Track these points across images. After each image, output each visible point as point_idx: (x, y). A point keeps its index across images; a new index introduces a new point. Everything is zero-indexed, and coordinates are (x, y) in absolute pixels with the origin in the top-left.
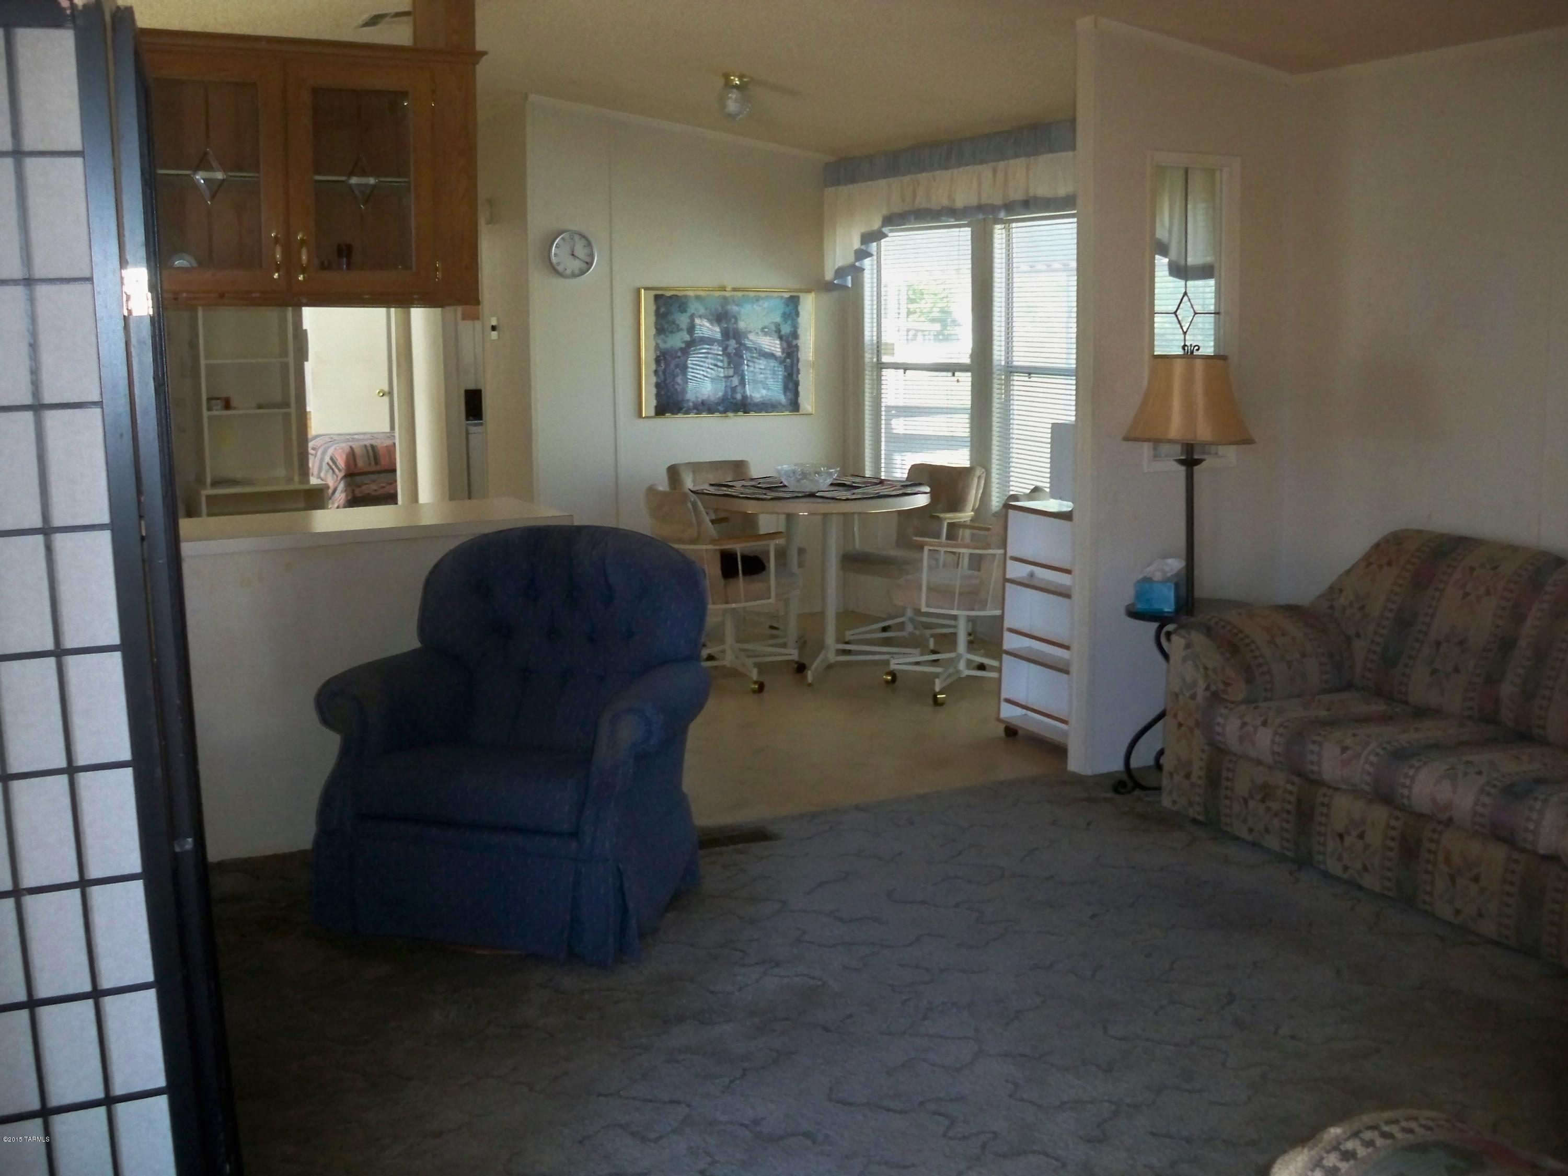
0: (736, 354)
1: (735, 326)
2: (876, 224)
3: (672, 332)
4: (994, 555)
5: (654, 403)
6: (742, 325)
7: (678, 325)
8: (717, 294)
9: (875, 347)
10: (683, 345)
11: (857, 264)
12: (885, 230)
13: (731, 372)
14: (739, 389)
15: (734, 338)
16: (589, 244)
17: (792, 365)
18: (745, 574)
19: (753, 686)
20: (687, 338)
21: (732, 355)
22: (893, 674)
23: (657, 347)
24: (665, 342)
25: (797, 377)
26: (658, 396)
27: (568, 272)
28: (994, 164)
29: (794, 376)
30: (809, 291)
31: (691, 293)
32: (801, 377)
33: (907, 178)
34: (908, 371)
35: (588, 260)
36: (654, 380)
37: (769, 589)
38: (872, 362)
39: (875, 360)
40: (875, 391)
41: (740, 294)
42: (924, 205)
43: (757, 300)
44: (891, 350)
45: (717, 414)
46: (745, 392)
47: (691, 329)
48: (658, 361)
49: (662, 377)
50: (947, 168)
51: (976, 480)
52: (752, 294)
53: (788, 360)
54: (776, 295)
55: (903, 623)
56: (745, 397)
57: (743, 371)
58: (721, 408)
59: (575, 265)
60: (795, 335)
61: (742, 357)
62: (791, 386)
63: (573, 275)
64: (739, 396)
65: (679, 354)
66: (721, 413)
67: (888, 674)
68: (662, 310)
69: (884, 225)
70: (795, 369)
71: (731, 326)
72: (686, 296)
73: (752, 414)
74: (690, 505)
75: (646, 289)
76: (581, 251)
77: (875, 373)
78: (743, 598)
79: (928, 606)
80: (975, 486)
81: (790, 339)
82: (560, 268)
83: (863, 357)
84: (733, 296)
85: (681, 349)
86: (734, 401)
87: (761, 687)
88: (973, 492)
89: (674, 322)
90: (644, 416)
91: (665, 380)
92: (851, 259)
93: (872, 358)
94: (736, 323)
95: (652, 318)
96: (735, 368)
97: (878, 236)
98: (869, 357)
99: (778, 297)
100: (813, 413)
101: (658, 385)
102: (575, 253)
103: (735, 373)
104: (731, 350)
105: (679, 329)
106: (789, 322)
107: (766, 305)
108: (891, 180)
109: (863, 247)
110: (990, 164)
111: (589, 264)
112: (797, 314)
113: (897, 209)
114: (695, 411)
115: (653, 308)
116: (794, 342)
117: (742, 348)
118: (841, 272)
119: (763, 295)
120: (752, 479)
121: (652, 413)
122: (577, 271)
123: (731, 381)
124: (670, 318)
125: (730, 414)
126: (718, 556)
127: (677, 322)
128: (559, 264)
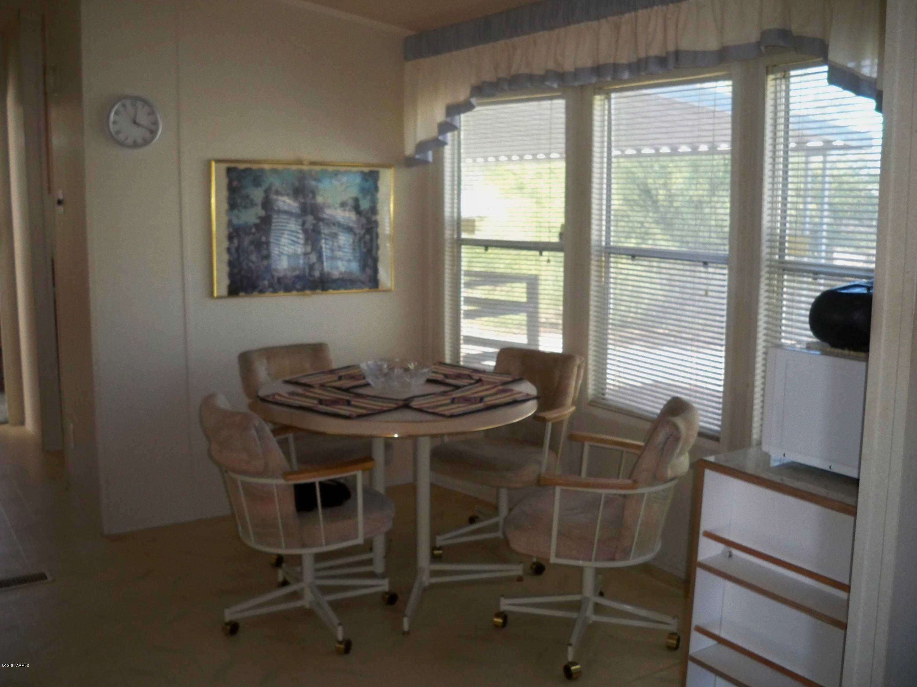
0: (313, 230)
1: (313, 201)
2: (462, 95)
3: (245, 207)
4: (643, 495)
5: (226, 282)
6: (320, 200)
7: (252, 201)
8: (294, 167)
9: (456, 223)
10: (257, 221)
11: (441, 138)
12: (473, 101)
13: (309, 249)
14: (317, 266)
15: (312, 213)
16: (152, 113)
17: (371, 241)
18: (324, 506)
19: (338, 646)
20: (262, 213)
21: (310, 231)
22: (504, 616)
23: (230, 223)
24: (238, 218)
25: (377, 253)
26: (231, 275)
27: (130, 141)
28: (615, 18)
29: (374, 252)
30: (388, 166)
31: (267, 167)
32: (381, 253)
33: (501, 43)
34: (490, 250)
35: (153, 127)
36: (226, 257)
37: (356, 529)
38: (453, 238)
39: (455, 236)
40: (455, 268)
41: (317, 168)
42: (524, 70)
43: (336, 175)
44: (472, 227)
45: (294, 293)
46: (323, 270)
47: (267, 204)
48: (230, 238)
49: (235, 256)
50: (552, 28)
51: (575, 370)
52: (330, 168)
53: (368, 237)
54: (354, 169)
55: (497, 524)
56: (322, 274)
57: (321, 248)
58: (298, 286)
59: (137, 133)
60: (374, 210)
61: (319, 233)
62: (370, 262)
63: (135, 145)
64: (317, 274)
65: (253, 230)
66: (298, 290)
67: (499, 615)
68: (235, 184)
69: (472, 95)
70: (374, 245)
71: (308, 201)
72: (262, 171)
73: (331, 291)
74: (254, 432)
75: (218, 161)
76: (143, 118)
77: (456, 250)
78: (324, 541)
79: (558, 556)
80: (574, 378)
81: (369, 215)
82: (121, 137)
83: (443, 234)
84: (310, 171)
85: (256, 225)
86: (312, 279)
87: (347, 646)
88: (573, 383)
89: (247, 197)
90: (215, 294)
91: (239, 257)
92: (434, 132)
93: (453, 235)
94: (314, 197)
95: (225, 193)
96: (313, 245)
97: (467, 107)
98: (448, 233)
99: (357, 172)
100: (393, 288)
101: (231, 264)
102: (138, 120)
103: (313, 249)
104: (309, 225)
105: (253, 205)
106: (368, 197)
107: (345, 179)
108: (481, 47)
109: (449, 120)
110: (610, 19)
111: (153, 132)
112: (376, 189)
113: (489, 76)
114: (271, 290)
115: (225, 181)
116: (374, 218)
117: (321, 224)
118: (422, 147)
119: (343, 169)
120: (332, 372)
121: (224, 292)
122: (139, 140)
123: (309, 258)
124: (244, 192)
125: (308, 292)
126: (292, 491)
127: (251, 197)
128: (118, 132)
